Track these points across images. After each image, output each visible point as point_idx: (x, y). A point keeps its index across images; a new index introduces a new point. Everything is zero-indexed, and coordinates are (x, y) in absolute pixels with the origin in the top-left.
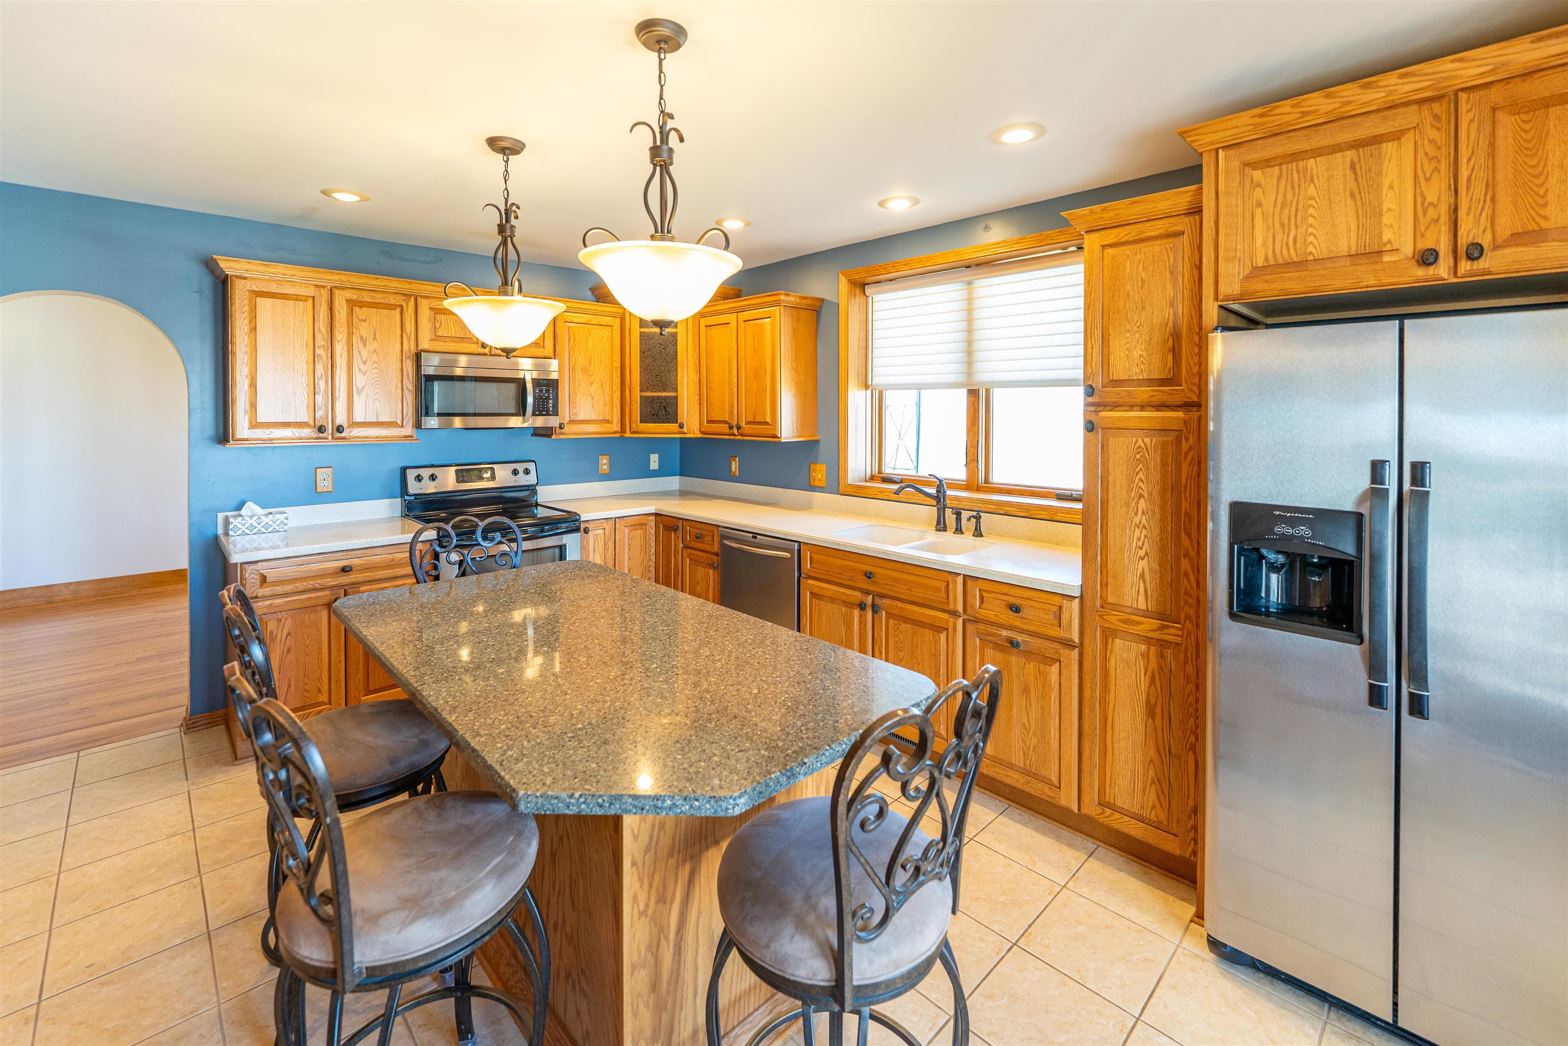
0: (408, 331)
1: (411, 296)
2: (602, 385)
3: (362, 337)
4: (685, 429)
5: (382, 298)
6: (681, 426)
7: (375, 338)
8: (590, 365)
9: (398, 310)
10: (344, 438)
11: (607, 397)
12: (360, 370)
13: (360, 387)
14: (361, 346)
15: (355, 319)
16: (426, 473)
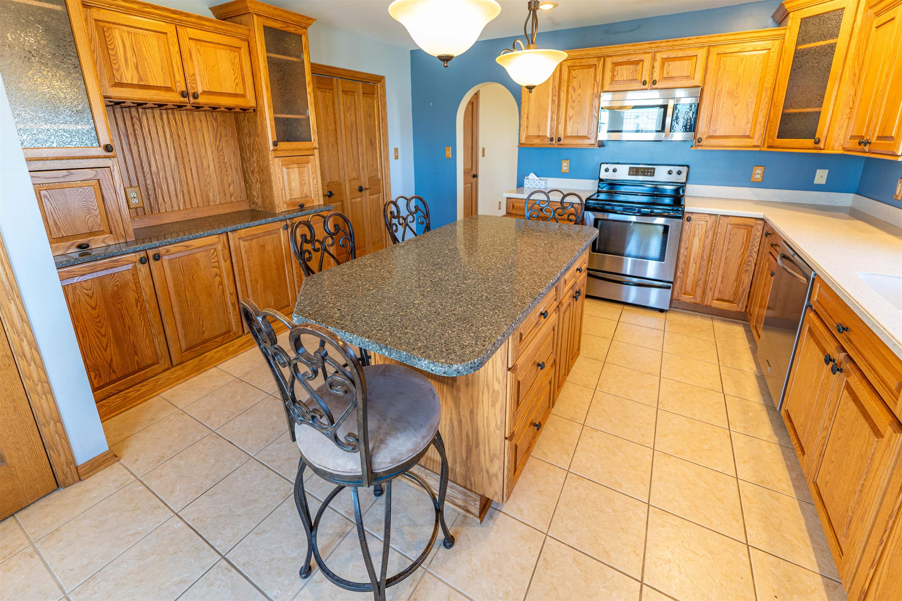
0: (598, 81)
1: (601, 57)
2: (748, 105)
3: (573, 87)
4: (821, 145)
5: (586, 62)
6: (817, 142)
7: (580, 87)
8: (737, 88)
9: (594, 68)
10: (561, 145)
11: (751, 116)
12: (571, 107)
13: (571, 115)
14: (573, 92)
15: (571, 76)
16: (611, 167)
